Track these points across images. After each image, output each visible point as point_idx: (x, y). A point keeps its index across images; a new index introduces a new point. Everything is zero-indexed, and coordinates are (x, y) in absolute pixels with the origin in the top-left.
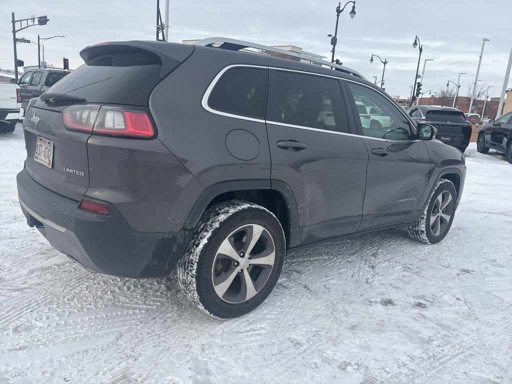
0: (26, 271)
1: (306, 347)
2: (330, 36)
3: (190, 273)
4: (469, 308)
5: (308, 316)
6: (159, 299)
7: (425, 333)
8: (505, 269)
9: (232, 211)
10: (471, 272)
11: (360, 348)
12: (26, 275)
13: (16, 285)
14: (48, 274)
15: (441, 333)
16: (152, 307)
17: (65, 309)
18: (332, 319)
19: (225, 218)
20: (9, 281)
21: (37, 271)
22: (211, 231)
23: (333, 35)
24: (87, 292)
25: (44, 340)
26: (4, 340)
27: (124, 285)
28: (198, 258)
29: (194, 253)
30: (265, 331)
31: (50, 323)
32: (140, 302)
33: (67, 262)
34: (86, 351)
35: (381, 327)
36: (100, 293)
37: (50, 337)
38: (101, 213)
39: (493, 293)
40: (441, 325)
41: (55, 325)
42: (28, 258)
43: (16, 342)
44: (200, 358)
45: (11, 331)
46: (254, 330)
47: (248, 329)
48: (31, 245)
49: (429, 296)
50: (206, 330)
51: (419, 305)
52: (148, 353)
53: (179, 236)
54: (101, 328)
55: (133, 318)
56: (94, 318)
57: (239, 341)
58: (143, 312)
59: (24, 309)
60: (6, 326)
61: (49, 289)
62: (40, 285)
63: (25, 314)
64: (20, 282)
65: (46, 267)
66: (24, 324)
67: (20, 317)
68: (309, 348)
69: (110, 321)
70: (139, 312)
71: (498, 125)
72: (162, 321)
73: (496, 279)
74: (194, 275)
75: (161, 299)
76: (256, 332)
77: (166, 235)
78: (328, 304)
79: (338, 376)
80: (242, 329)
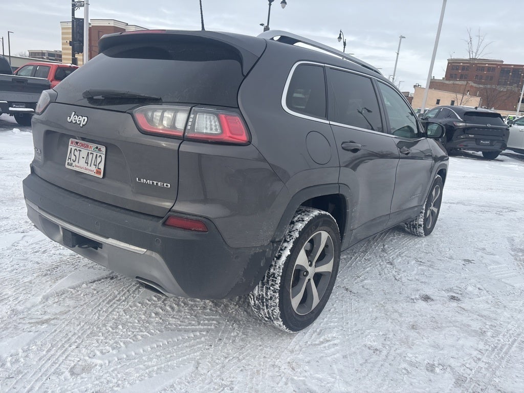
0: (40, 298)
1: (385, 352)
2: (262, 25)
3: (271, 288)
4: (493, 297)
5: (367, 320)
6: (212, 317)
7: (476, 325)
8: (497, 257)
9: (307, 219)
10: (473, 262)
11: (432, 348)
12: (40, 303)
13: (36, 317)
14: (67, 300)
15: (487, 323)
16: (209, 327)
17: (116, 339)
18: (390, 320)
19: (303, 227)
20: (23, 312)
21: (52, 296)
22: (292, 241)
23: (266, 25)
24: (128, 317)
25: (115, 380)
26: (66, 387)
27: (165, 305)
28: (281, 271)
29: (276, 266)
30: (339, 341)
31: (110, 359)
32: (194, 322)
33: (83, 283)
34: (172, 386)
35: (436, 325)
36: (143, 316)
37: (119, 376)
38: (194, 230)
39: (503, 280)
40: (482, 316)
41: (116, 359)
42: (30, 282)
43: (83, 387)
44: (295, 378)
45: (67, 374)
46: (328, 341)
47: (321, 340)
48: (24, 266)
49: (456, 288)
50: (282, 346)
51: (453, 298)
52: (239, 379)
53: (268, 250)
54: (170, 357)
55: (198, 342)
56: (156, 346)
57: (322, 354)
58: (204, 333)
59: (67, 346)
60: (57, 368)
61: (80, 317)
62: (66, 313)
63: (72, 351)
64: (39, 313)
65: (61, 291)
66: (77, 364)
67: (68, 356)
68: (388, 353)
69: (175, 347)
70: (200, 334)
71: (425, 119)
72: (231, 341)
73: (495, 267)
74: (277, 289)
75: (214, 317)
76: (331, 343)
77: (258, 249)
78: (377, 305)
79: (432, 378)
80: (315, 341)
